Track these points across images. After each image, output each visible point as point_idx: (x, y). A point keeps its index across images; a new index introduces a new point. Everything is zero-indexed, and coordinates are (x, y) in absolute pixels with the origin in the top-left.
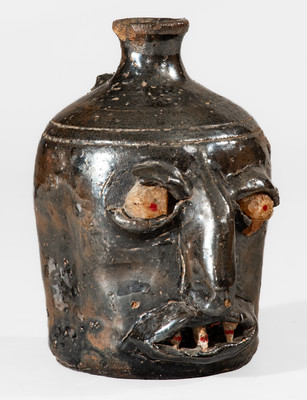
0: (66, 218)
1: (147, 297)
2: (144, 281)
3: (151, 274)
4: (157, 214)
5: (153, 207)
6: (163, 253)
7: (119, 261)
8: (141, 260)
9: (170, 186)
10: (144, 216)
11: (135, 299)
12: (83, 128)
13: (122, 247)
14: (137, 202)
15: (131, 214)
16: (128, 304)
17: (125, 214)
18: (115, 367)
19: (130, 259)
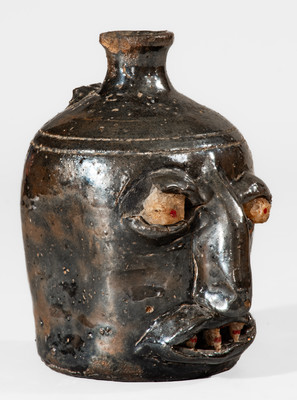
0: (71, 228)
1: (161, 301)
2: (159, 286)
3: (165, 279)
4: (175, 220)
5: (173, 213)
6: (178, 258)
7: (134, 267)
8: (156, 266)
9: (189, 193)
10: (164, 222)
11: (149, 304)
12: (90, 139)
13: (138, 253)
14: (158, 209)
15: (149, 221)
16: (143, 309)
17: (144, 221)
18: (126, 371)
19: (145, 265)
